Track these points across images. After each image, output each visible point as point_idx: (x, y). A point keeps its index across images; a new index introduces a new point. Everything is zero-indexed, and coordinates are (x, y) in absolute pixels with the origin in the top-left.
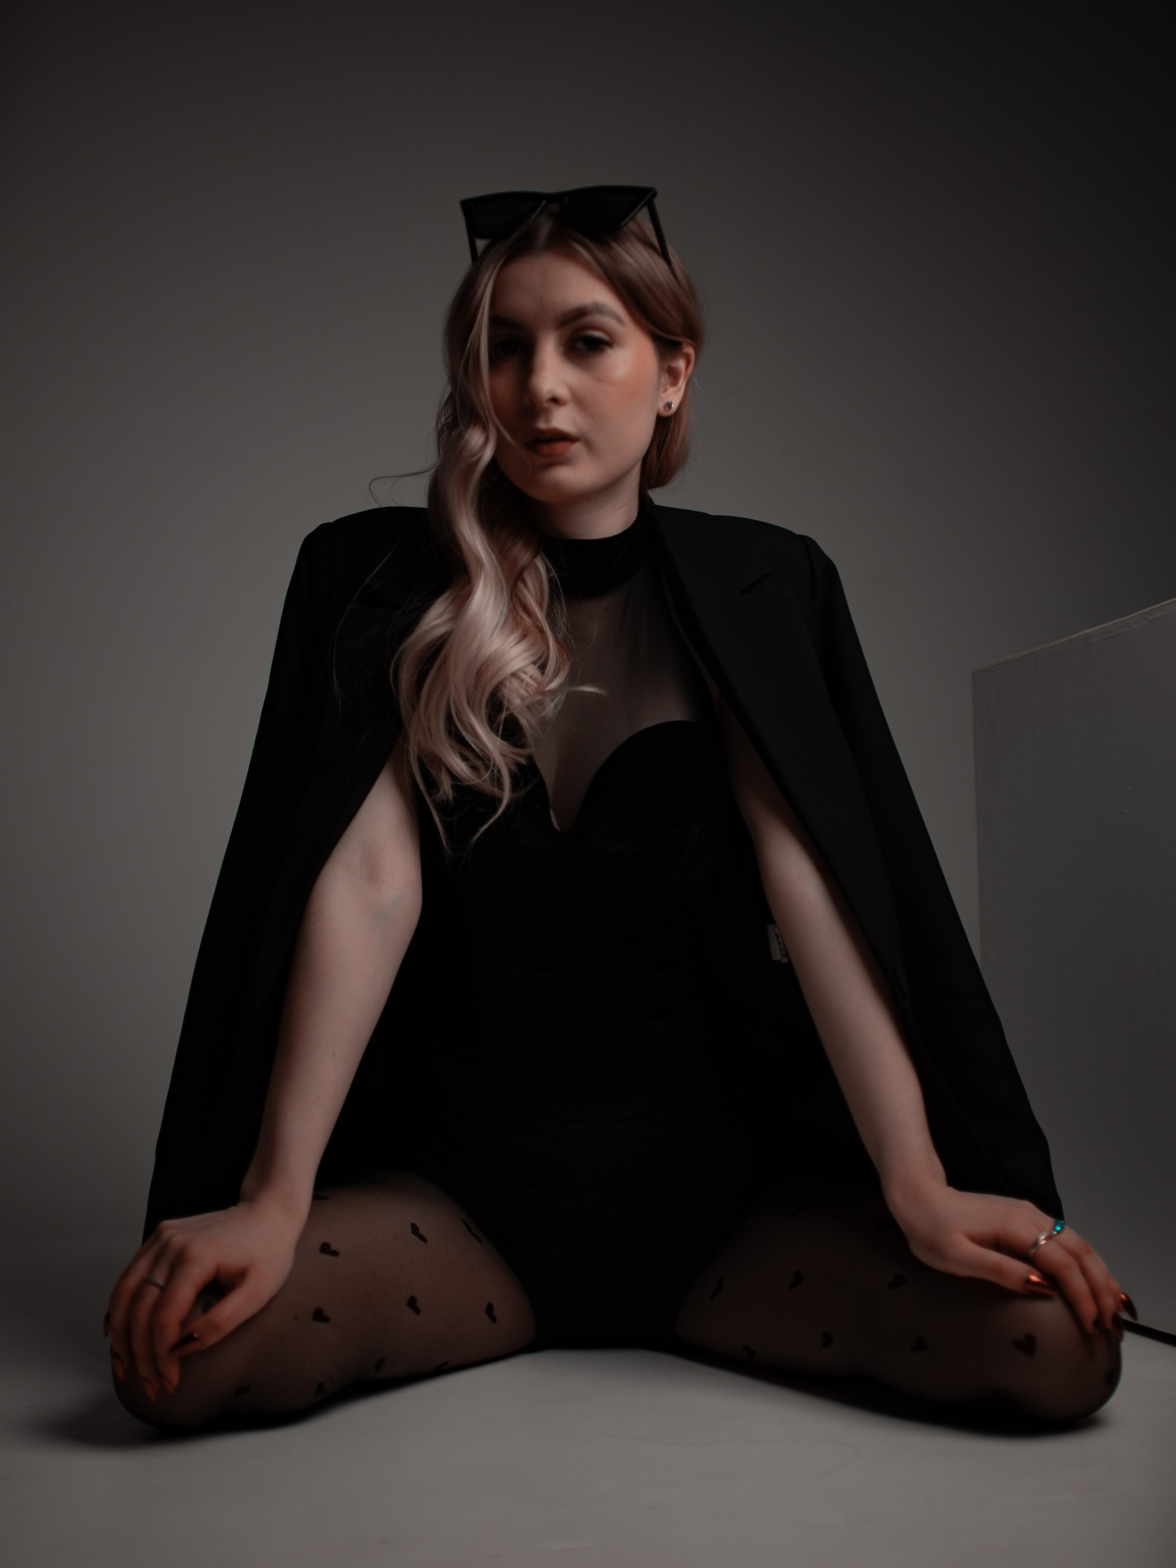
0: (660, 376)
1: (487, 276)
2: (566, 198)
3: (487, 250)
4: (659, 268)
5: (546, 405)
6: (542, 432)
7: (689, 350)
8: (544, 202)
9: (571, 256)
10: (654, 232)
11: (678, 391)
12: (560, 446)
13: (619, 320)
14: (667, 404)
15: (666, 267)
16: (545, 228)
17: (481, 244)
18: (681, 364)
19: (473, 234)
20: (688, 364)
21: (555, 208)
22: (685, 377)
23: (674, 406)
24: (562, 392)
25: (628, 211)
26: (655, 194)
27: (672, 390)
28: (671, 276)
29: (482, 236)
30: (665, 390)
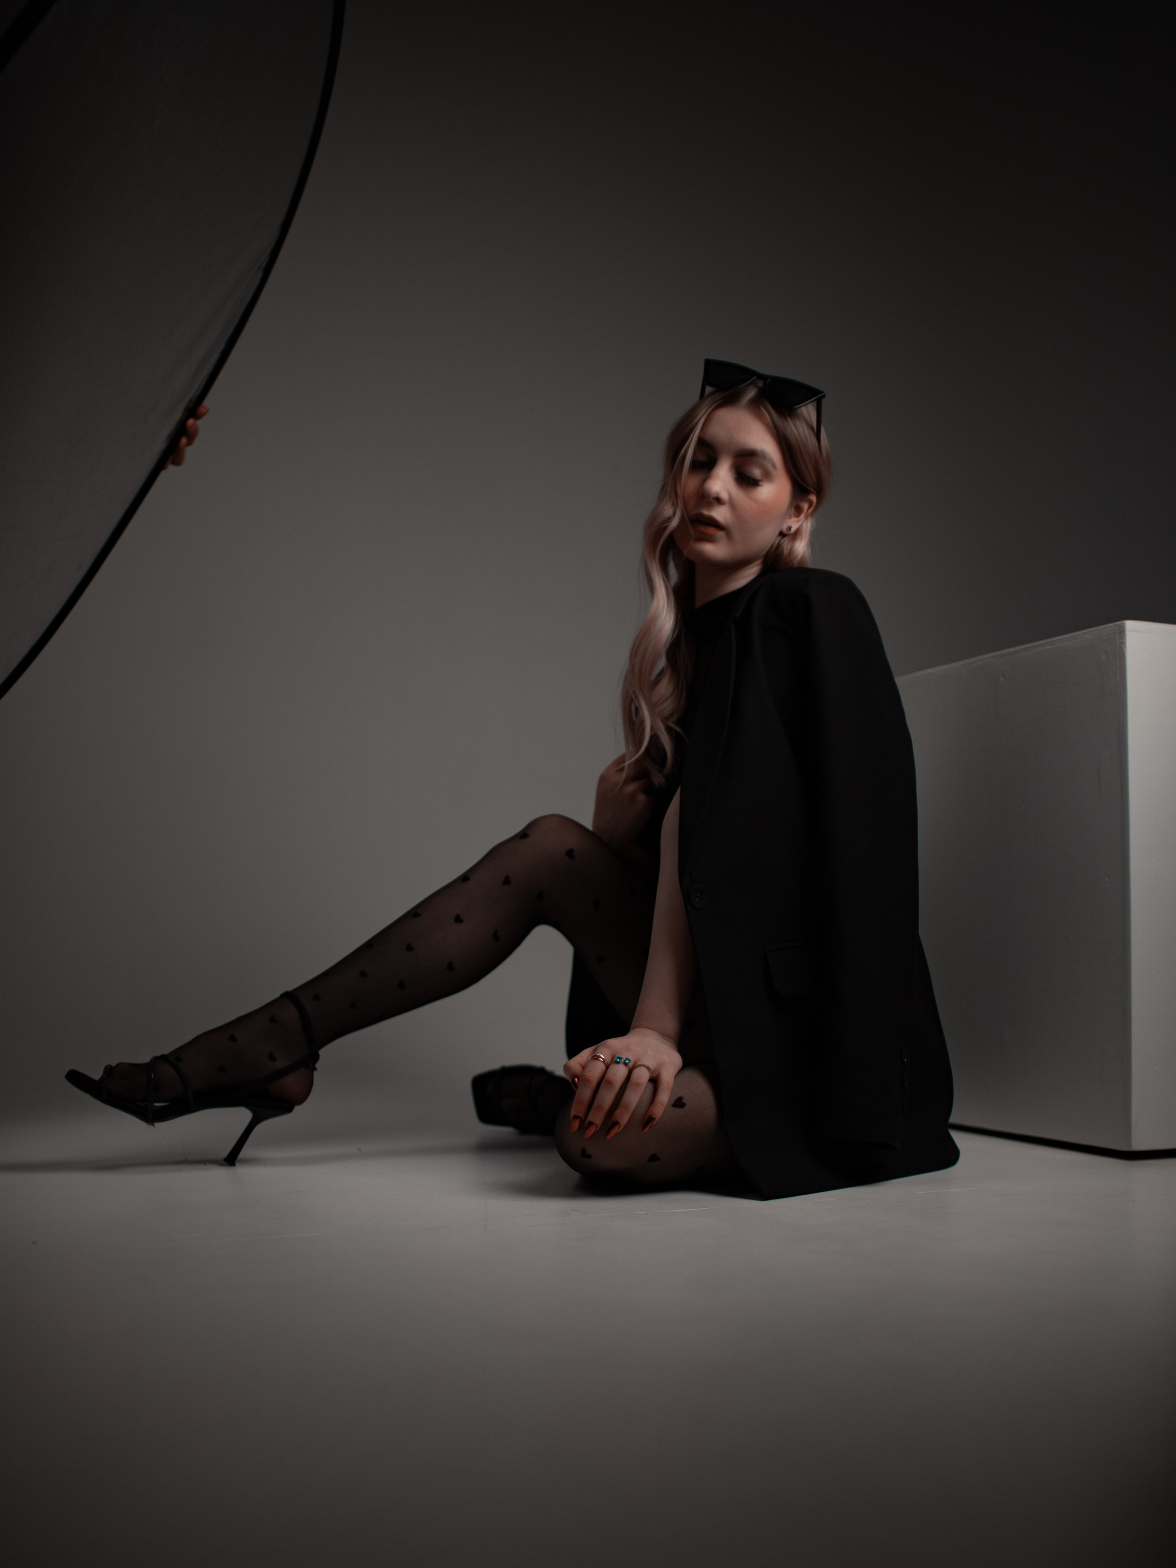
0: (788, 509)
1: (703, 412)
2: (769, 380)
3: (711, 394)
4: (812, 440)
5: (711, 500)
6: (702, 516)
7: (813, 498)
8: (755, 377)
9: (760, 417)
10: (816, 418)
11: (798, 521)
12: (711, 531)
13: (774, 466)
14: (789, 527)
15: (817, 444)
16: (751, 393)
17: (709, 389)
18: (805, 506)
19: (706, 381)
20: (810, 507)
21: (760, 384)
22: (806, 514)
23: (793, 529)
24: (724, 496)
25: (803, 400)
26: (824, 396)
27: (794, 519)
28: (818, 450)
29: (711, 385)
30: (790, 518)
